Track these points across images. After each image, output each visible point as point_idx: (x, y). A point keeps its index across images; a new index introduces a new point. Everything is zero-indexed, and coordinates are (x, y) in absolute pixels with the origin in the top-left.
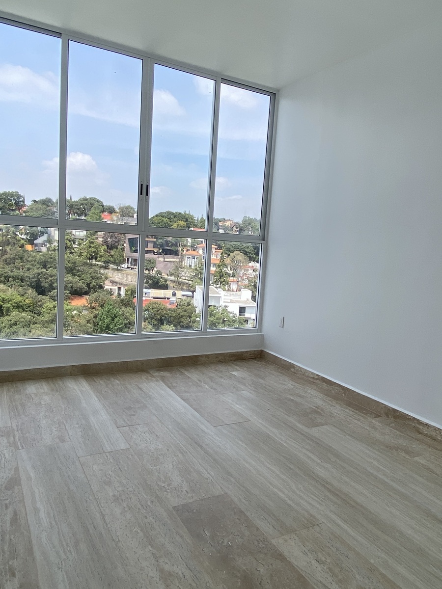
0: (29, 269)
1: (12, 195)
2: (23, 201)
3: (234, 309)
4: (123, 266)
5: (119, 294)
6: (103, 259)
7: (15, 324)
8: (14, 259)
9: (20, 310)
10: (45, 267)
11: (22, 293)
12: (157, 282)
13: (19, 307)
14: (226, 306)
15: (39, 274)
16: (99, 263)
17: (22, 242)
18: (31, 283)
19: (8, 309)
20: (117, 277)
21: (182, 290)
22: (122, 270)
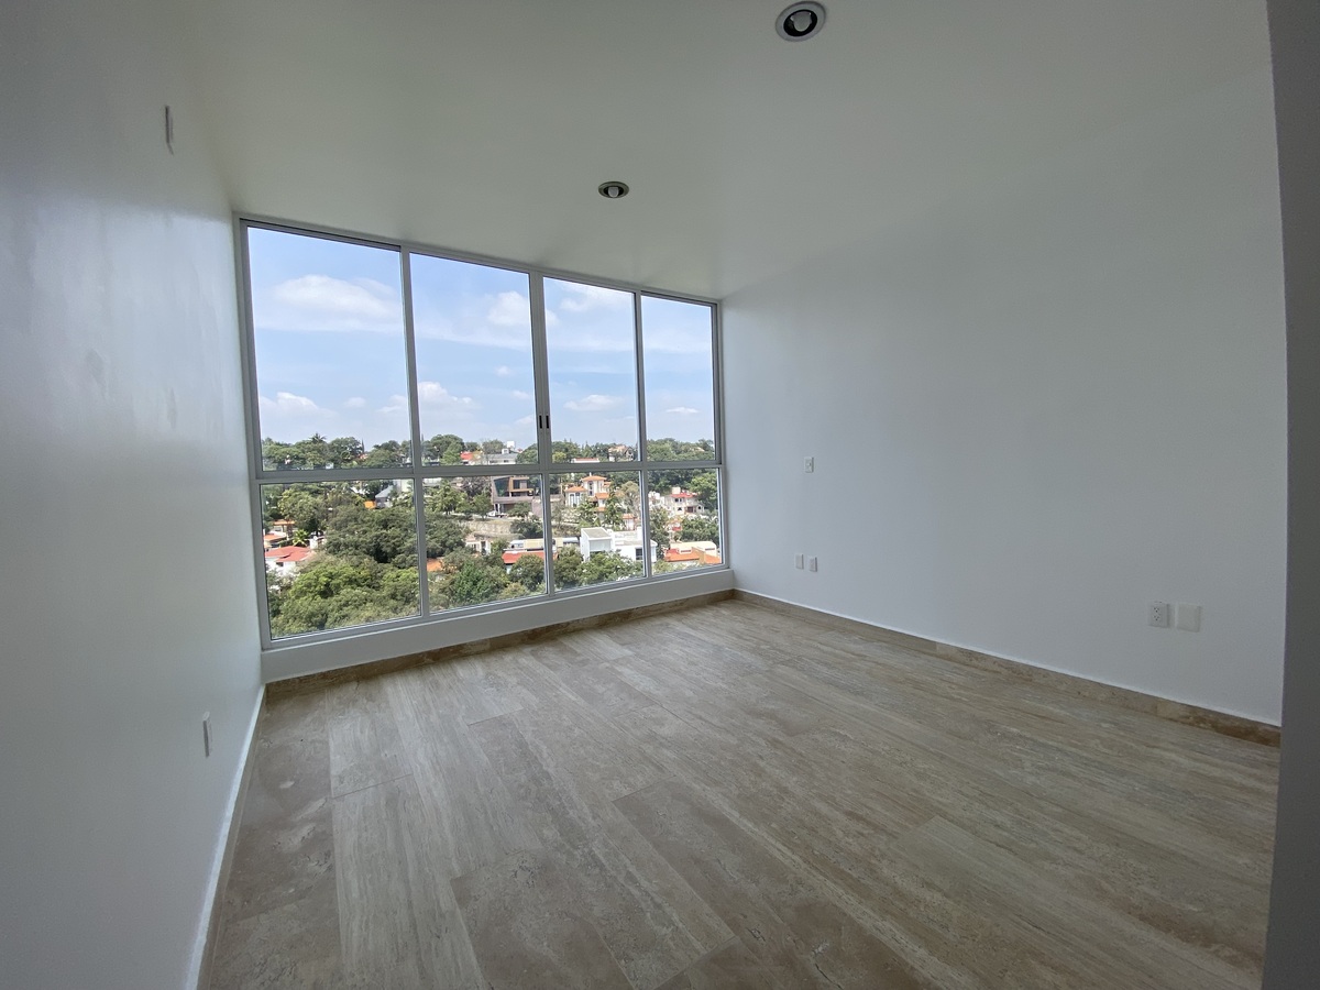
0: (365, 532)
1: (346, 442)
2: (362, 449)
3: (629, 553)
4: (490, 514)
5: (484, 550)
6: (463, 509)
7: (346, 604)
8: (346, 521)
9: (355, 585)
10: (385, 527)
11: (357, 563)
12: (534, 530)
13: (352, 582)
14: (618, 551)
15: (378, 537)
16: (459, 514)
17: (359, 498)
18: (368, 550)
19: (338, 587)
20: (483, 529)
21: (566, 535)
22: (489, 520)
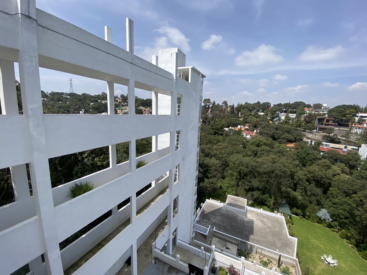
0: (270, 130)
1: (266, 103)
2: (270, 105)
4: (313, 131)
5: (311, 144)
6: (303, 127)
7: (263, 150)
8: (265, 126)
9: (266, 145)
10: (277, 130)
11: (267, 139)
12: (334, 140)
15: (274, 132)
16: (301, 129)
17: (269, 120)
18: (271, 136)
19: (261, 145)
20: (310, 136)
